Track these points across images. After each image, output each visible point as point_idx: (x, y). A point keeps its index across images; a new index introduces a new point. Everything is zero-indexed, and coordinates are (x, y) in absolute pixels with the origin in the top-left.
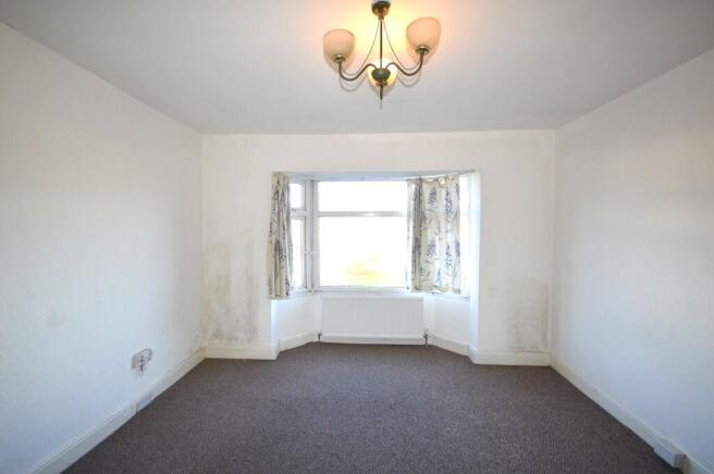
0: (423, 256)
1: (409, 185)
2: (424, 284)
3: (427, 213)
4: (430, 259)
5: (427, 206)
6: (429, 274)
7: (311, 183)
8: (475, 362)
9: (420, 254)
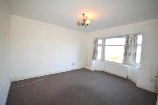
0: (127, 56)
1: (125, 38)
2: (127, 63)
3: (129, 45)
4: (129, 57)
5: (130, 43)
6: (128, 60)
7: (104, 39)
8: (137, 86)
9: (126, 56)
